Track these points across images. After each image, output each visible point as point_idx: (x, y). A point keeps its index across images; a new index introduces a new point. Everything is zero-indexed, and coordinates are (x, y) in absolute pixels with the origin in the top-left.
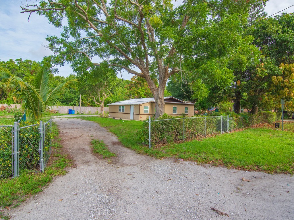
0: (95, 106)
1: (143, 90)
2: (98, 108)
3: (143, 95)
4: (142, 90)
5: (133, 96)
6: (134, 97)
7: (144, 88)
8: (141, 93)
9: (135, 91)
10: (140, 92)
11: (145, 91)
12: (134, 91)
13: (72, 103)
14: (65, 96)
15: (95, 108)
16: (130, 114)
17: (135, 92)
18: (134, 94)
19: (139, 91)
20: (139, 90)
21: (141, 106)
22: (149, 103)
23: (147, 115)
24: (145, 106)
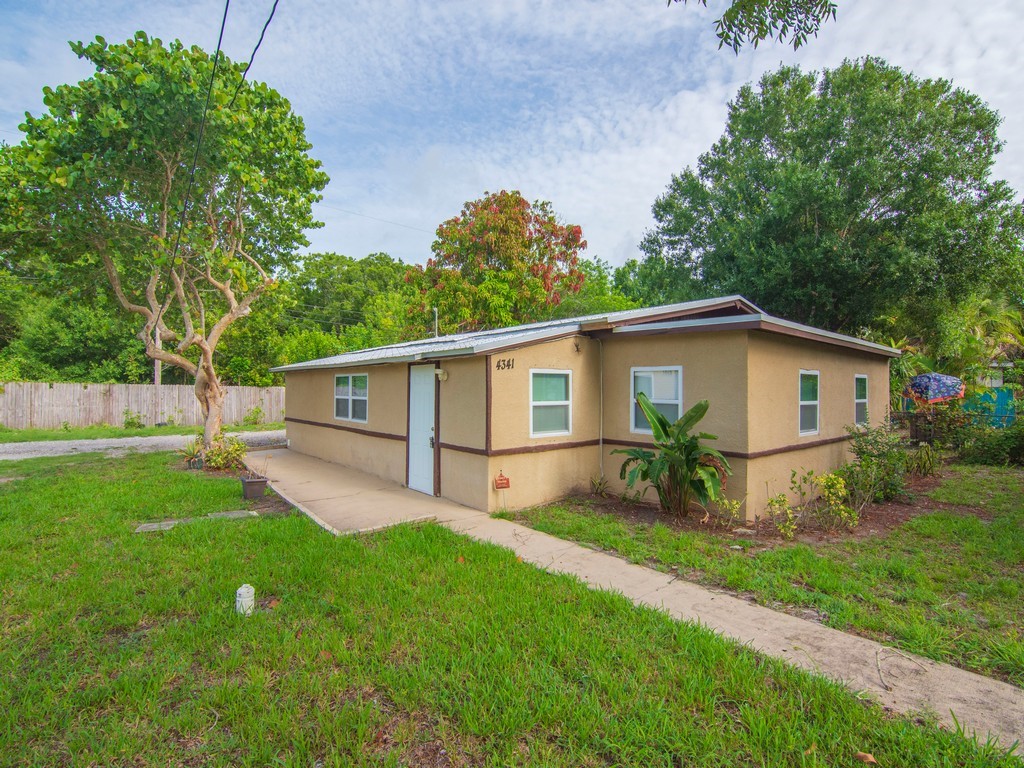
0: (245, 381)
1: (507, 286)
2: (264, 392)
3: (506, 316)
4: (499, 285)
5: (451, 322)
6: (456, 326)
7: (510, 275)
8: (496, 301)
9: (463, 291)
10: (487, 295)
11: (514, 294)
12: (456, 291)
13: (111, 367)
14: (68, 326)
15: (249, 391)
16: (406, 439)
17: (462, 299)
18: (452, 309)
19: (483, 291)
20: (481, 286)
21: (498, 366)
22: (577, 346)
23: (555, 453)
24: (535, 367)
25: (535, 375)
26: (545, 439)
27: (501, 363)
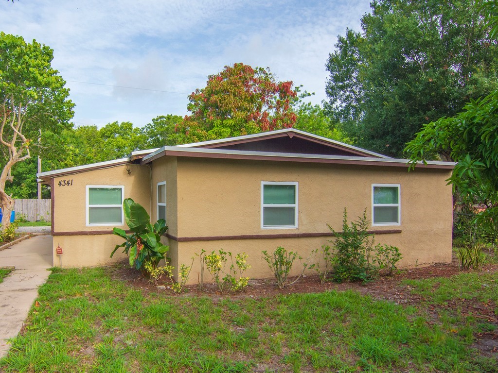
7: (231, 122)
21: (60, 184)
22: (129, 171)
23: (109, 236)
24: (91, 184)
25: (91, 189)
26: (99, 227)
27: (62, 183)
